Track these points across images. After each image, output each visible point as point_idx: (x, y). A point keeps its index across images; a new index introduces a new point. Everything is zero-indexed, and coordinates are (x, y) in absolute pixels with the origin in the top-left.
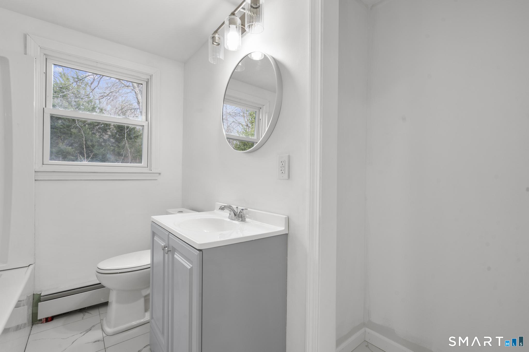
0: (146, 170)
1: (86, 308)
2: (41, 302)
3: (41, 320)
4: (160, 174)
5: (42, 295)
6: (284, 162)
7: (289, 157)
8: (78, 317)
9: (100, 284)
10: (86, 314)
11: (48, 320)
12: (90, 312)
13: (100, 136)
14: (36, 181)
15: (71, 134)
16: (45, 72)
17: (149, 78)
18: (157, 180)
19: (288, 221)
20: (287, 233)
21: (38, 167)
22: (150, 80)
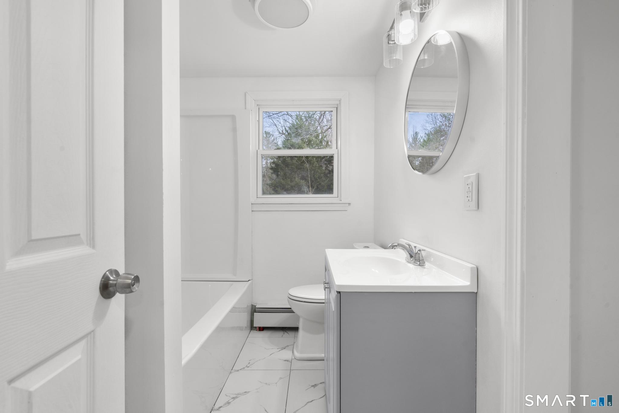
0: (336, 201)
1: (286, 327)
2: (256, 312)
3: (256, 327)
4: (349, 204)
5: (257, 307)
6: (471, 184)
7: (478, 176)
8: (279, 334)
9: (291, 308)
10: (286, 333)
11: (262, 329)
12: (288, 332)
13: (326, 167)
14: (253, 212)
15: (304, 168)
16: (258, 120)
17: (338, 103)
18: (346, 210)
19: (477, 274)
20: (476, 291)
21: (253, 200)
22: (339, 105)
